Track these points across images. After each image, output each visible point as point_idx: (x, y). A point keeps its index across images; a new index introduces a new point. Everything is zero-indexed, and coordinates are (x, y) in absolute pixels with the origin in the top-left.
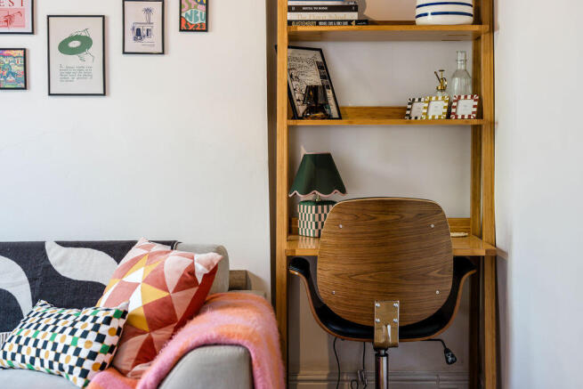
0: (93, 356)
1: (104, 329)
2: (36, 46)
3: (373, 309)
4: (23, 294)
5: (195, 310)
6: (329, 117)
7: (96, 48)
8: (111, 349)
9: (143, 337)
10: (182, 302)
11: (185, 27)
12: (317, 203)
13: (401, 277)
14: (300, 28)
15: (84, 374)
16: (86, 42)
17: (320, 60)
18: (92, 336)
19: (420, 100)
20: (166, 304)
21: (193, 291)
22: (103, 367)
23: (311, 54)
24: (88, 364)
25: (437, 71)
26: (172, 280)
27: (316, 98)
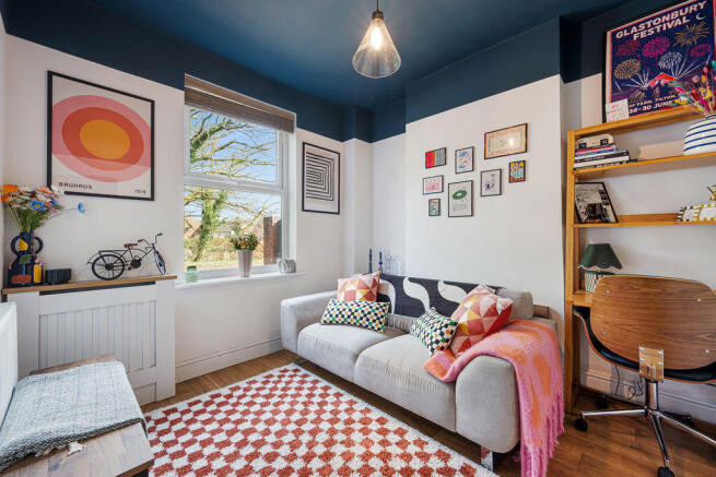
0: (437, 342)
1: (444, 330)
2: (444, 197)
3: (638, 350)
4: (426, 302)
5: (495, 329)
6: (607, 222)
7: (469, 196)
8: (447, 341)
9: (464, 338)
10: (488, 323)
11: (512, 180)
12: (597, 273)
13: (666, 334)
14: (581, 171)
15: (432, 350)
16: (464, 193)
17: (602, 188)
18: (439, 332)
19: (692, 208)
20: (479, 322)
21: (495, 318)
22: (442, 348)
23: (594, 186)
24: (435, 346)
25: (710, 186)
26: (483, 311)
27: (594, 211)
